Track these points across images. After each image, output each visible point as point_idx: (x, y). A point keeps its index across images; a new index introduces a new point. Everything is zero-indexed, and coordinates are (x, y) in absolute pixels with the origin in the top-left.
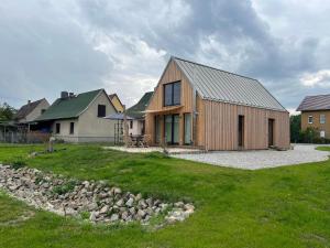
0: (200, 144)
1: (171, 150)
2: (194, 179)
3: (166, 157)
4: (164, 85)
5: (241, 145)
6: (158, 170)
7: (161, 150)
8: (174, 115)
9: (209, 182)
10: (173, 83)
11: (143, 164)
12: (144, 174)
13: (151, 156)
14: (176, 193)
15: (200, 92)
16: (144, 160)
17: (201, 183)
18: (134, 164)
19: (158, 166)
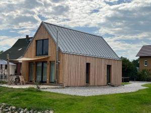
0: (61, 82)
1: (42, 87)
2: (54, 101)
3: (38, 91)
4: (37, 41)
5: (87, 83)
6: (35, 97)
7: (35, 87)
8: (43, 62)
9: (62, 102)
10: (43, 40)
11: (25, 94)
12: (27, 99)
13: (29, 90)
14: (45, 107)
15: (61, 48)
16: (25, 92)
17: (58, 102)
18: (19, 95)
19: (35, 95)
